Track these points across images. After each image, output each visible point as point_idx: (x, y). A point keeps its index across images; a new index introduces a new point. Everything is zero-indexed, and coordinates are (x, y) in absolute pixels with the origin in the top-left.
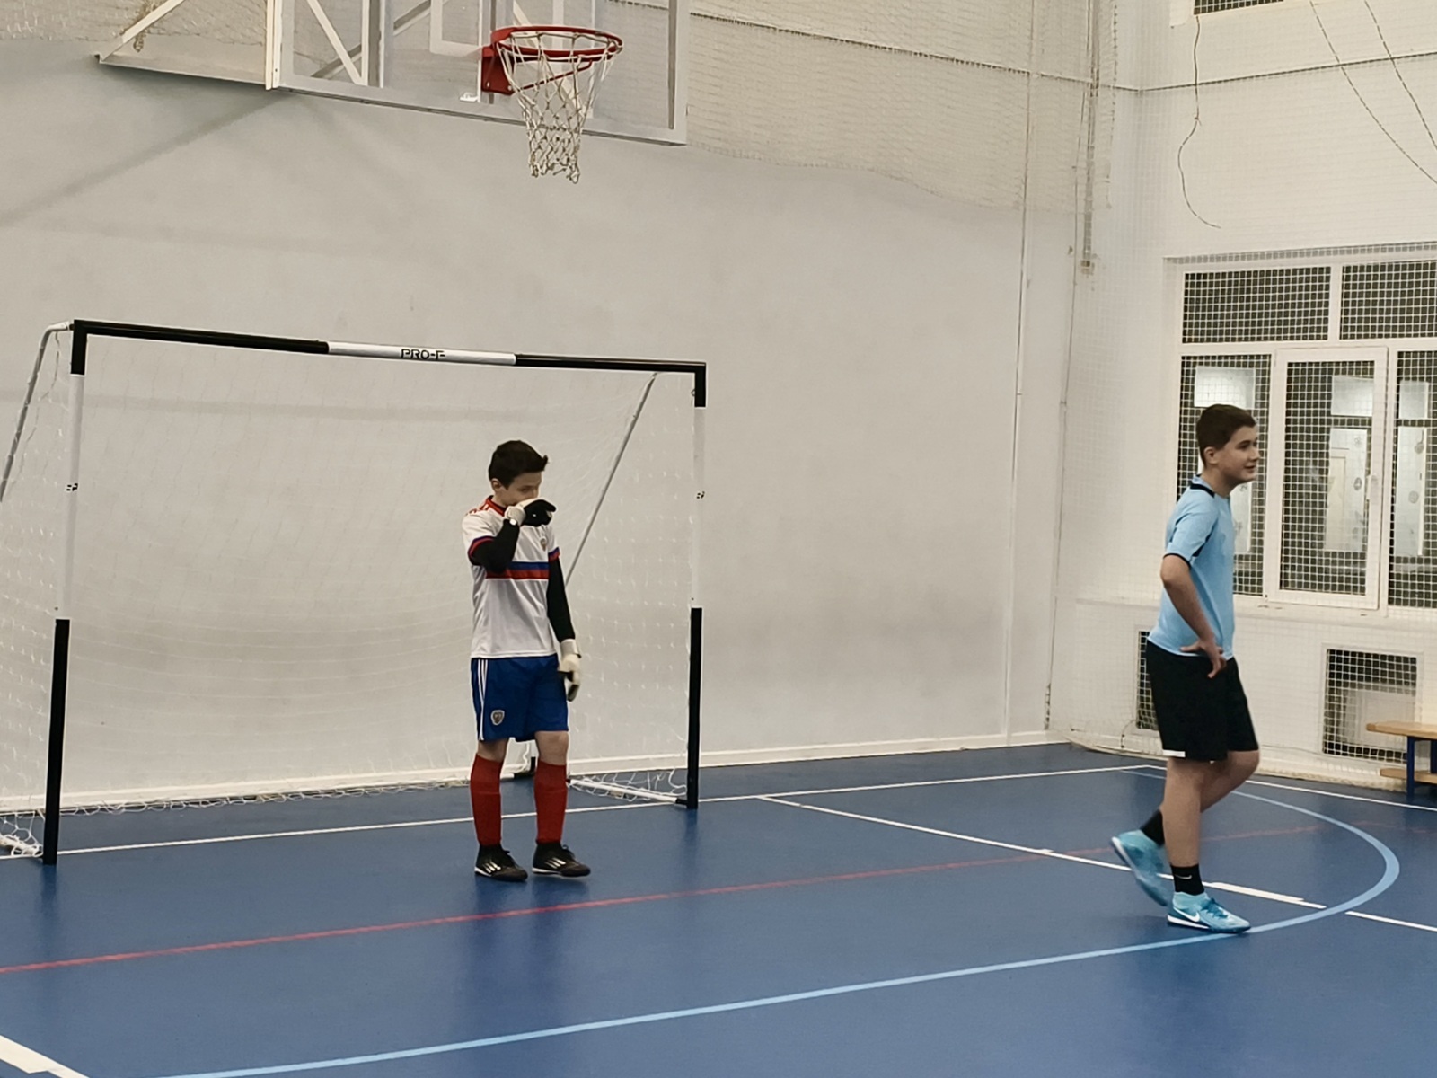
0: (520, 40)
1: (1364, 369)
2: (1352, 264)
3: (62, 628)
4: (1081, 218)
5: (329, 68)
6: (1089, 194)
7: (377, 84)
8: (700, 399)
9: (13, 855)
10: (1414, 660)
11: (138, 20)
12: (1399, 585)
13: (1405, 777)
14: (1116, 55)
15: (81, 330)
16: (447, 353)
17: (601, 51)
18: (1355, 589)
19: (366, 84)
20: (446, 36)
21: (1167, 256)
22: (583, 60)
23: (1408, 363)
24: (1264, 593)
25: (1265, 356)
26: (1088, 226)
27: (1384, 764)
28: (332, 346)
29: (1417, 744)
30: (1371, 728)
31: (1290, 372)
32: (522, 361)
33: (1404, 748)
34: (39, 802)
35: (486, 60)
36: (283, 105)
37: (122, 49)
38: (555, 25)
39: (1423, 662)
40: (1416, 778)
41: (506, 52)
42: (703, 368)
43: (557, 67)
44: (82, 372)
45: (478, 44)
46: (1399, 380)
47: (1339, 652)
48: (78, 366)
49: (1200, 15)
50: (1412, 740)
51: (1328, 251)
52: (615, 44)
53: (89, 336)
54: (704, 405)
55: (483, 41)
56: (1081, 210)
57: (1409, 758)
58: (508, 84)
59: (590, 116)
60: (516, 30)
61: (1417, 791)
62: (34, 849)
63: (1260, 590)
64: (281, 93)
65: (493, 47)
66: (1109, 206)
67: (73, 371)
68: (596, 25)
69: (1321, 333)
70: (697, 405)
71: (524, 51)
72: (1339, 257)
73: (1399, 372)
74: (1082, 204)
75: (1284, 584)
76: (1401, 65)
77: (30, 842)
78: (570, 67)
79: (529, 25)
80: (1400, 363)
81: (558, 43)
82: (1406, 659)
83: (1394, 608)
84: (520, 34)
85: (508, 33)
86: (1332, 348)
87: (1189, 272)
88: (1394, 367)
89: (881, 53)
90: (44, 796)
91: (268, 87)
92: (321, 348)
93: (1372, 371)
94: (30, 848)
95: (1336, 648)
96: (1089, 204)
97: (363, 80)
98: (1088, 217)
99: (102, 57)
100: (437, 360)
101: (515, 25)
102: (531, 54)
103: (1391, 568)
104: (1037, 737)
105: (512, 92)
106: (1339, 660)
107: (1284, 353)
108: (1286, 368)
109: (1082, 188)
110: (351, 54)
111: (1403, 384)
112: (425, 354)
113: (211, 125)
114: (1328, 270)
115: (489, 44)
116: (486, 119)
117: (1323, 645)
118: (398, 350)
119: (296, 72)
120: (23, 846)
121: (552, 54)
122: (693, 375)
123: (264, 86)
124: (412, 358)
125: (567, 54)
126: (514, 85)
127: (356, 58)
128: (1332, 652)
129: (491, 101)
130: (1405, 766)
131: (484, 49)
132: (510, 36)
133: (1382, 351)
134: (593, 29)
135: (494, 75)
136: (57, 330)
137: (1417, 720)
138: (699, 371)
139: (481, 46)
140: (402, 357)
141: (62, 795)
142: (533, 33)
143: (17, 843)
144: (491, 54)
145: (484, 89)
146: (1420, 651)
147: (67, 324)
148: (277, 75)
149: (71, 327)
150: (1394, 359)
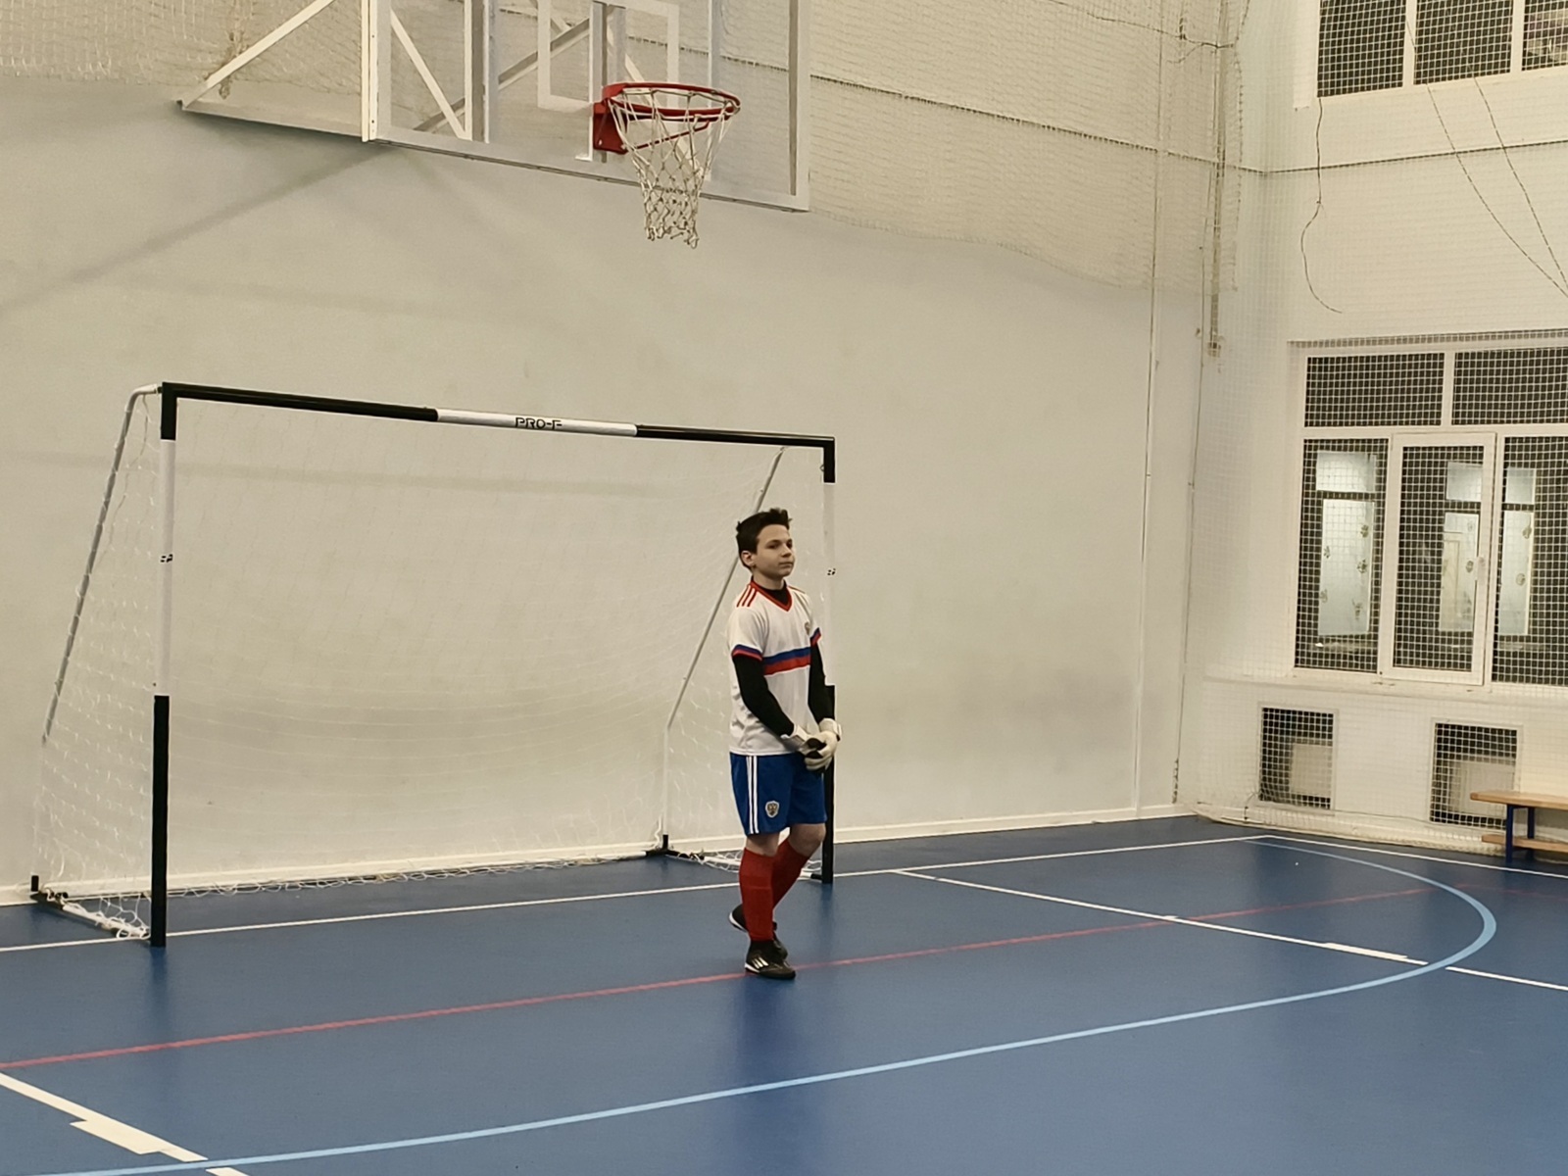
0: (633, 97)
1: (1474, 454)
2: (1463, 351)
3: (162, 705)
4: (1208, 300)
5: (432, 122)
6: (1216, 275)
7: (483, 139)
8: (829, 476)
9: (118, 938)
10: (1514, 733)
11: (223, 64)
12: (1502, 662)
13: (1504, 841)
14: (1241, 135)
15: (171, 394)
16: (564, 422)
17: (718, 112)
18: (1462, 665)
19: (470, 138)
20: (555, 90)
21: (1290, 340)
22: (700, 120)
23: (1514, 448)
24: (1379, 670)
25: (1382, 440)
26: (1215, 307)
27: (1487, 831)
28: (441, 413)
29: (1515, 811)
30: (1474, 797)
31: (1405, 456)
32: (644, 432)
33: (1505, 816)
34: (144, 883)
35: (597, 117)
36: (384, 159)
37: (207, 94)
38: (669, 82)
39: (1522, 734)
40: (1514, 843)
41: (618, 109)
42: (832, 443)
43: (673, 127)
44: (173, 437)
45: (588, 100)
46: (1506, 465)
47: (1447, 726)
48: (168, 430)
49: (1322, 98)
50: (1512, 808)
51: (1443, 338)
52: (733, 105)
53: (179, 399)
54: (833, 481)
55: (594, 97)
56: (1209, 292)
57: (1508, 824)
58: (621, 142)
59: (708, 178)
60: (628, 86)
61: (1515, 855)
62: (141, 931)
63: (1375, 667)
64: (380, 146)
65: (604, 103)
66: (1235, 289)
67: (163, 437)
68: (713, 84)
69: (1434, 419)
70: (826, 480)
71: (637, 108)
72: (1451, 344)
73: (1506, 457)
74: (1208, 285)
75: (1397, 662)
76: (1512, 155)
77: (137, 924)
78: (686, 126)
79: (642, 81)
80: (1507, 448)
81: (673, 101)
82: (1507, 732)
83: (1498, 684)
84: (634, 90)
85: (619, 89)
86: (1445, 434)
87: (1312, 356)
88: (1501, 452)
89: (1007, 125)
90: (149, 878)
91: (365, 139)
92: (430, 415)
93: (1481, 456)
94: (137, 930)
95: (1444, 722)
96: (1215, 285)
97: (466, 134)
98: (1215, 299)
99: (186, 103)
100: (553, 429)
101: (629, 82)
102: (645, 112)
103: (1495, 645)
104: (1165, 810)
105: (626, 151)
106: (1446, 733)
107: (1401, 437)
108: (1402, 452)
109: (1209, 269)
110: (455, 108)
111: (1509, 469)
112: (541, 424)
113: (307, 179)
114: (1442, 355)
115: (600, 101)
116: (599, 178)
117: (1433, 719)
118: (512, 418)
119: (394, 123)
120: (129, 928)
121: (666, 113)
122: (821, 449)
123: (361, 138)
124: (527, 427)
125: (682, 113)
126: (627, 144)
127: (460, 112)
128: (1440, 725)
129: (604, 160)
130: (1505, 832)
131: (595, 105)
132: (621, 92)
133: (1490, 437)
134: (710, 87)
135: (606, 131)
136: (145, 393)
137: (1516, 789)
138: (828, 446)
139: (591, 102)
140: (516, 426)
141: (169, 877)
142: (646, 90)
143: (122, 925)
144: (602, 110)
145: (596, 147)
146: (1520, 724)
147: (155, 387)
148: (374, 126)
149: (159, 390)
150: (1502, 444)
